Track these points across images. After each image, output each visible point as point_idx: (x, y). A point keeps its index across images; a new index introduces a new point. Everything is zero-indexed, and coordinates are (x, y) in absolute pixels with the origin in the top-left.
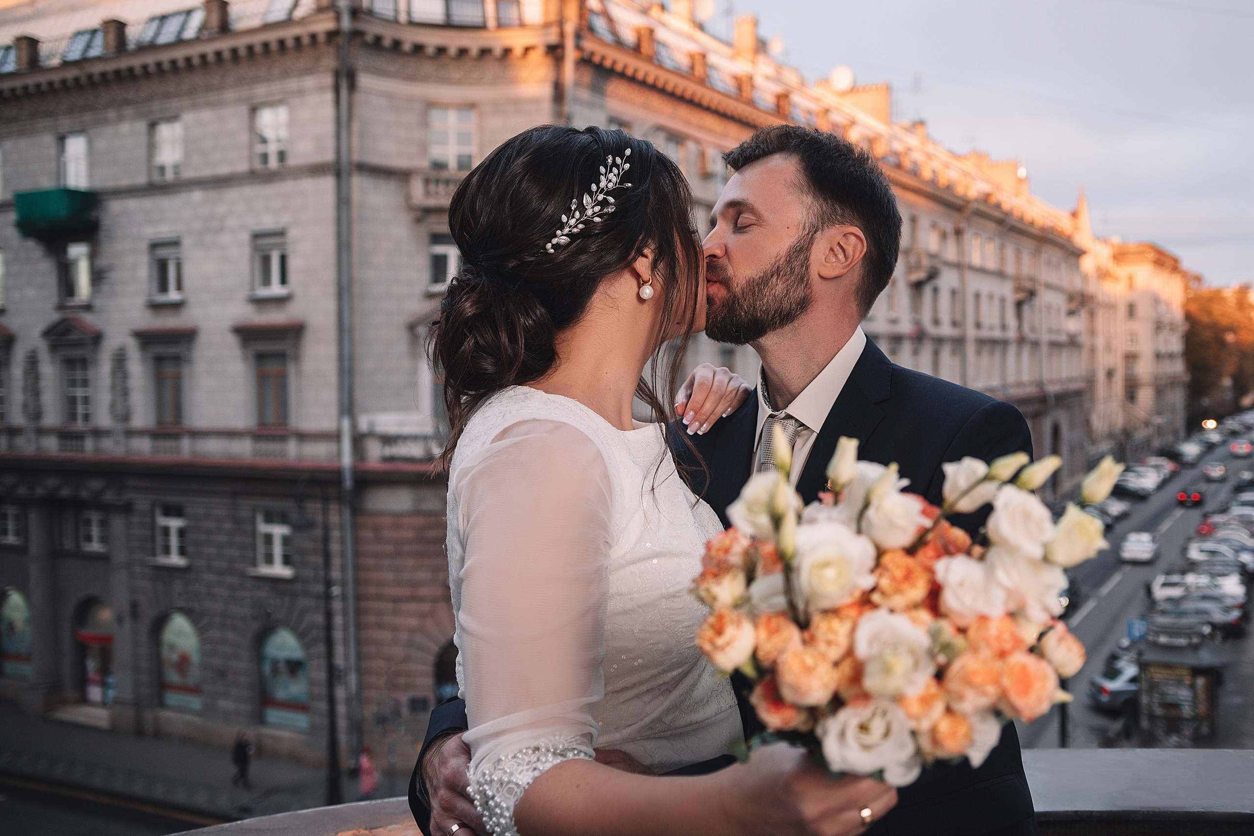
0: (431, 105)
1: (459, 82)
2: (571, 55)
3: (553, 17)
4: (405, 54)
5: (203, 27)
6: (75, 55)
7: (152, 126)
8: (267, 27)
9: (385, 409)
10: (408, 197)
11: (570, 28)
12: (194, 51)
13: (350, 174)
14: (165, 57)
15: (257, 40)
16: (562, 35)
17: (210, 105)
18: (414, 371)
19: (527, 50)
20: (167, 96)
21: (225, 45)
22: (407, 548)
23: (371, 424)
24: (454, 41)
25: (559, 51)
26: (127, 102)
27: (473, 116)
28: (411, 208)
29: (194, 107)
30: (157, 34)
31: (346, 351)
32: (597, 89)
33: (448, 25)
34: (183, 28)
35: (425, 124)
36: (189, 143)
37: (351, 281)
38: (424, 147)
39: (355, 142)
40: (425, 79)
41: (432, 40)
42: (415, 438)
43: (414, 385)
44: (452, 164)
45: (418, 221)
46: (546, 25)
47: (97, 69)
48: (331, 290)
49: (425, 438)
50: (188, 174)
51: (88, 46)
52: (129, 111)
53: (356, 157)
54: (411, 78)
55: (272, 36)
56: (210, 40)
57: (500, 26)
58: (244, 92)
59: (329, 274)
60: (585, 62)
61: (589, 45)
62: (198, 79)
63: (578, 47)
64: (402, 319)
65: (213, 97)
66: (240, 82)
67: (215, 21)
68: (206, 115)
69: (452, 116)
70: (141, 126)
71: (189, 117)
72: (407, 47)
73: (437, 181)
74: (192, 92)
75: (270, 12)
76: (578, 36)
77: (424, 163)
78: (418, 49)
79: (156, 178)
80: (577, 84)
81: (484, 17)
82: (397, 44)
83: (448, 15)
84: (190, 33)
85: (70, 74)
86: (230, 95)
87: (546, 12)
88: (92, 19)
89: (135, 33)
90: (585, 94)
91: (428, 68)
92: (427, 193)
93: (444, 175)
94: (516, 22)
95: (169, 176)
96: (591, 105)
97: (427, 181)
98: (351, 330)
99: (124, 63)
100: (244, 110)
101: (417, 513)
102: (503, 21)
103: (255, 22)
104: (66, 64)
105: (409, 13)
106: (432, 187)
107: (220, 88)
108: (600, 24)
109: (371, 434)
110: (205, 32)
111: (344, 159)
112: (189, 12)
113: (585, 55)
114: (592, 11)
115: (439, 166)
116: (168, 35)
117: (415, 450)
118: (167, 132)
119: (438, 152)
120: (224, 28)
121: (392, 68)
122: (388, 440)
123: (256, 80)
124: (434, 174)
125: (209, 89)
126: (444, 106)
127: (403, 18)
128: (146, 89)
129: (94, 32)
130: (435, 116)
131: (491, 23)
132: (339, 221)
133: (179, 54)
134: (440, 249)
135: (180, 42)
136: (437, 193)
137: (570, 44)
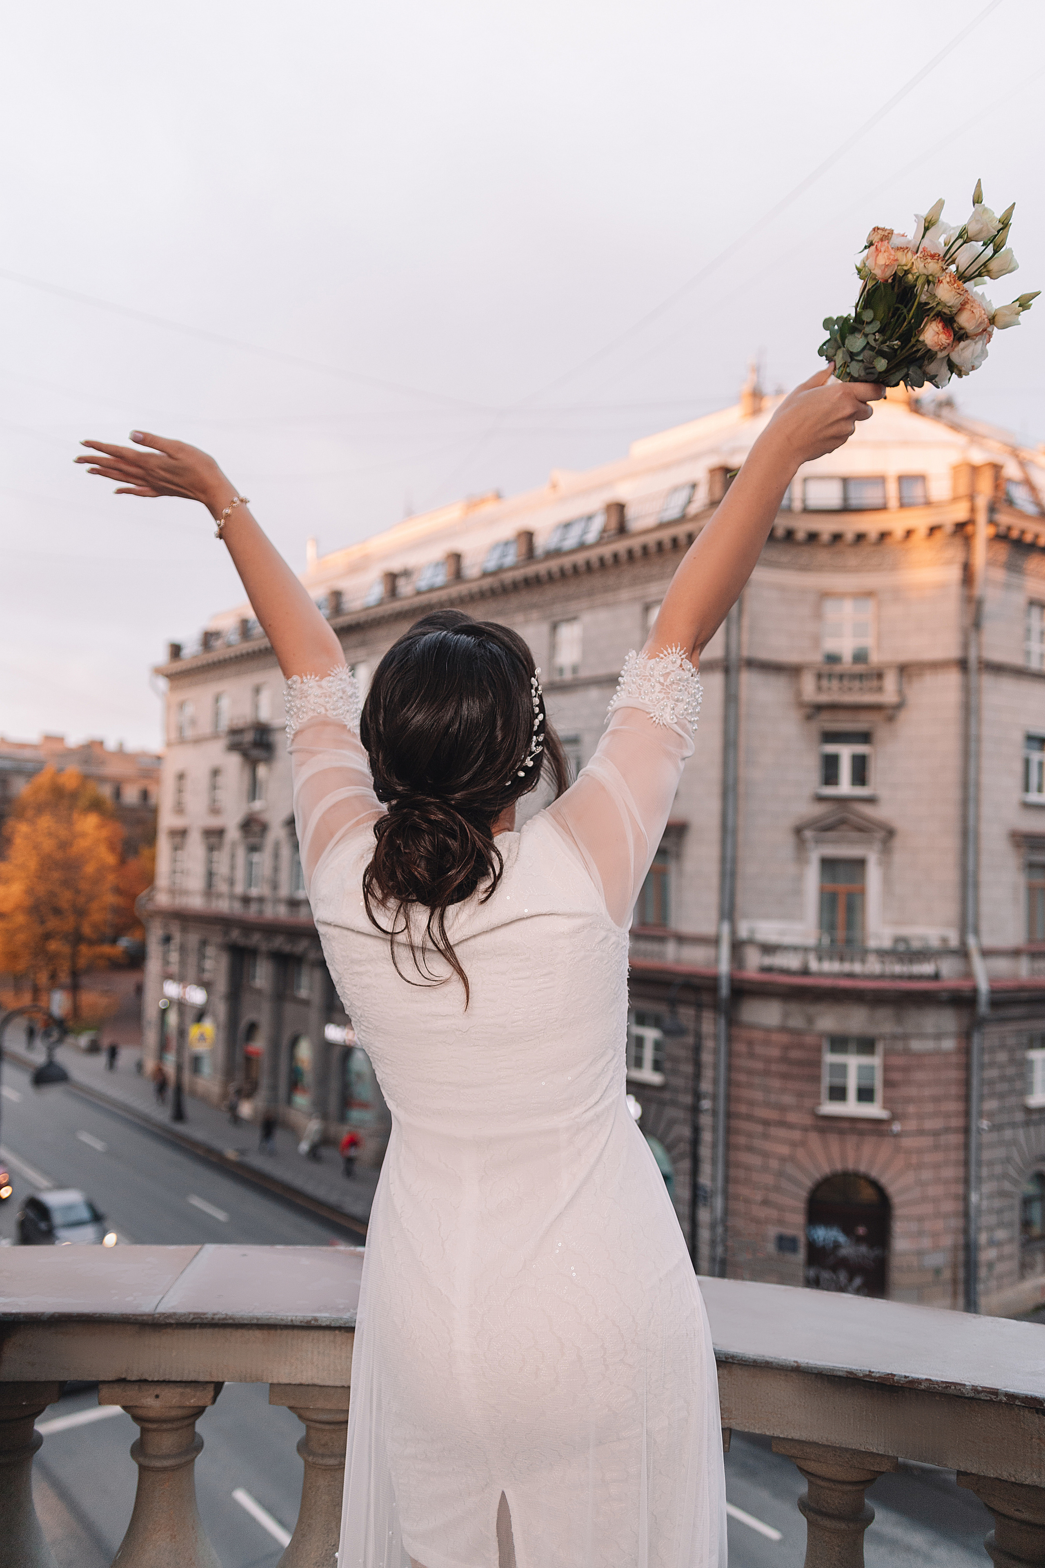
0: (825, 595)
1: (857, 570)
2: (983, 532)
3: (963, 489)
4: (799, 544)
5: (604, 530)
6: (491, 565)
7: (554, 627)
8: (662, 526)
9: (767, 917)
10: (798, 693)
11: (982, 502)
12: (593, 555)
13: (738, 670)
14: (567, 562)
15: (651, 539)
16: (973, 510)
17: (607, 605)
18: (799, 878)
19: (933, 530)
20: (568, 598)
21: (621, 546)
22: (774, 1067)
23: (752, 931)
24: (851, 525)
25: (969, 529)
26: (534, 606)
27: (870, 606)
28: (801, 705)
29: (592, 608)
30: (563, 539)
31: (729, 854)
32: (1013, 567)
33: (846, 509)
34: (585, 532)
35: (818, 615)
36: (587, 644)
37: (736, 780)
38: (816, 640)
39: (745, 637)
40: (820, 568)
41: (826, 526)
42: (795, 949)
43: (798, 892)
44: (847, 656)
45: (809, 718)
46: (955, 499)
47: (508, 577)
48: (715, 789)
49: (806, 950)
50: (585, 673)
51: (504, 556)
52: (535, 615)
53: (746, 653)
54: (805, 568)
55: (665, 535)
56: (607, 543)
57: (902, 505)
58: (638, 591)
59: (714, 773)
60: (1002, 537)
61: (1004, 519)
62: (597, 581)
63: (991, 522)
64: (789, 822)
65: (610, 597)
66: (635, 582)
67: (614, 524)
68: (603, 615)
69: (848, 607)
70: (545, 628)
71: (587, 618)
72: (801, 535)
73: (830, 676)
74: (591, 594)
75: (666, 510)
76: (992, 509)
77: (817, 658)
78: (813, 537)
79: (557, 678)
80: (990, 563)
81: (885, 497)
82: (790, 534)
83: (845, 498)
84: (591, 537)
85: (487, 583)
86: (625, 594)
87: (955, 487)
88: (507, 530)
89: (542, 543)
90: (999, 575)
91: (822, 556)
92: (819, 689)
93: (838, 669)
94: (922, 500)
95: (568, 676)
96: (1007, 586)
97: (819, 676)
98: (735, 832)
99: (531, 570)
100: (637, 609)
101: (783, 1029)
102: (906, 501)
103: (650, 522)
104: (485, 574)
105: (804, 500)
106: (825, 683)
107: (616, 588)
108: (1020, 495)
109: (751, 942)
110: (606, 535)
111: (733, 656)
112: (590, 518)
113: (1002, 530)
114: (1009, 480)
115: (833, 659)
116: (570, 542)
117: (792, 962)
118: (569, 634)
119: (831, 645)
120: (622, 530)
121: (785, 559)
122: (768, 949)
123: (649, 579)
124: (826, 669)
125: (606, 589)
126: (840, 596)
127: (797, 505)
128: (551, 592)
129: (507, 544)
130: (830, 608)
131: (893, 503)
132: (726, 719)
133: (580, 558)
134: (831, 748)
135: (582, 547)
136: (829, 689)
137: (982, 518)
